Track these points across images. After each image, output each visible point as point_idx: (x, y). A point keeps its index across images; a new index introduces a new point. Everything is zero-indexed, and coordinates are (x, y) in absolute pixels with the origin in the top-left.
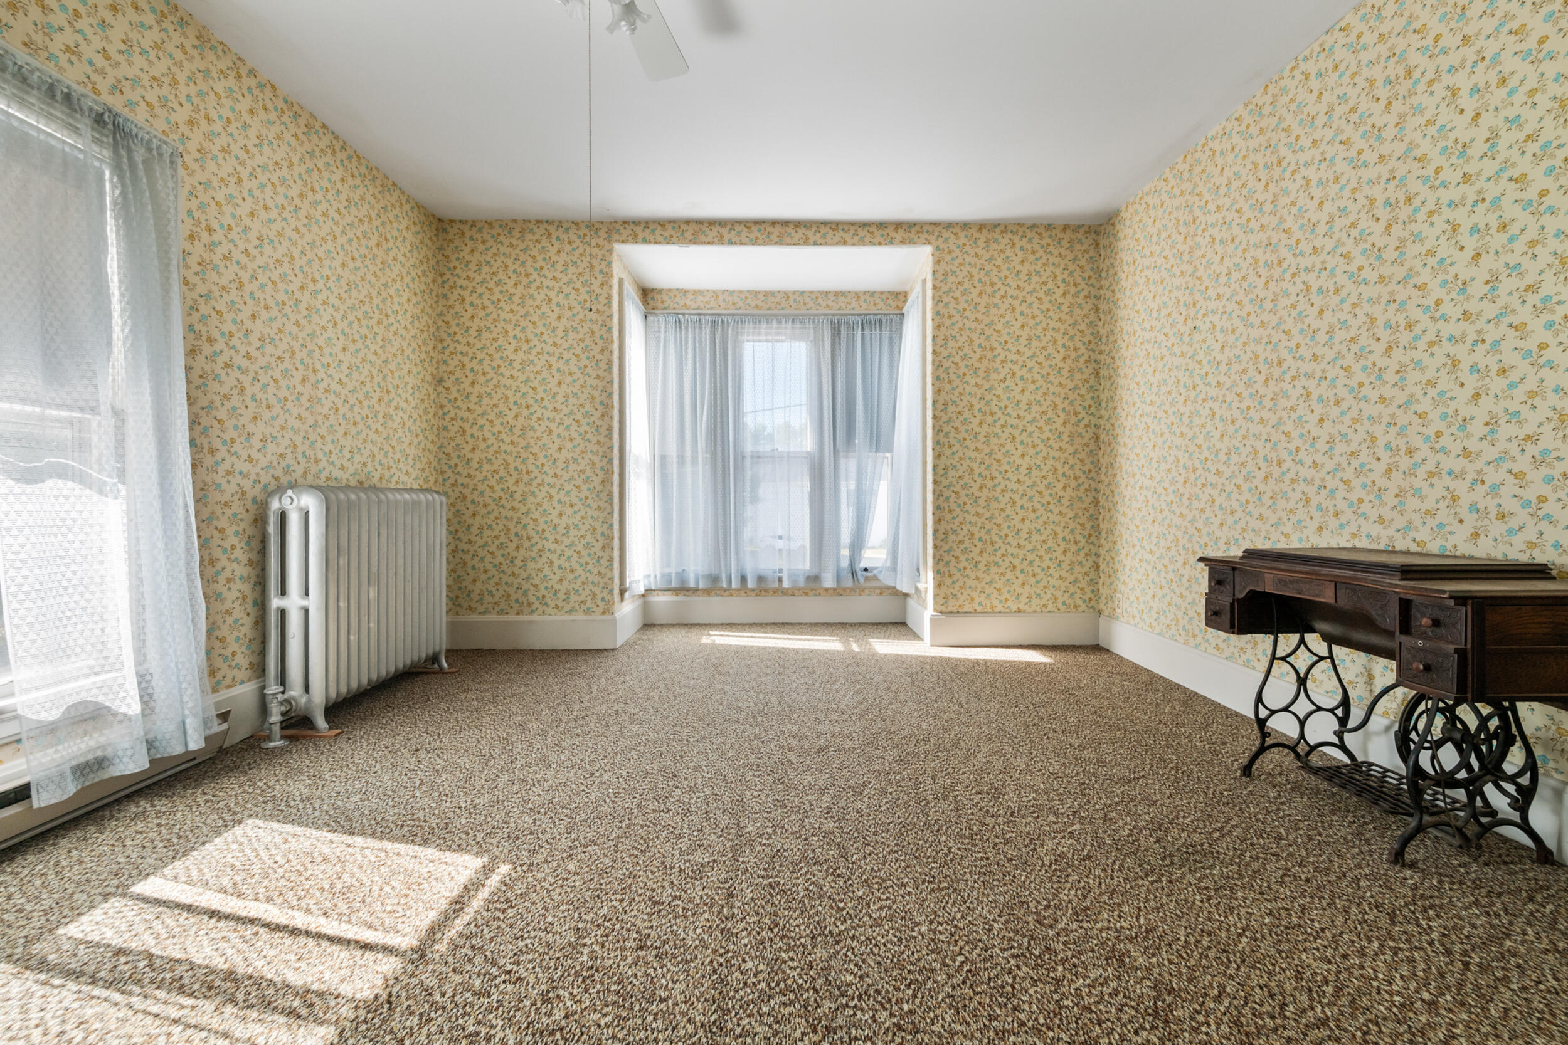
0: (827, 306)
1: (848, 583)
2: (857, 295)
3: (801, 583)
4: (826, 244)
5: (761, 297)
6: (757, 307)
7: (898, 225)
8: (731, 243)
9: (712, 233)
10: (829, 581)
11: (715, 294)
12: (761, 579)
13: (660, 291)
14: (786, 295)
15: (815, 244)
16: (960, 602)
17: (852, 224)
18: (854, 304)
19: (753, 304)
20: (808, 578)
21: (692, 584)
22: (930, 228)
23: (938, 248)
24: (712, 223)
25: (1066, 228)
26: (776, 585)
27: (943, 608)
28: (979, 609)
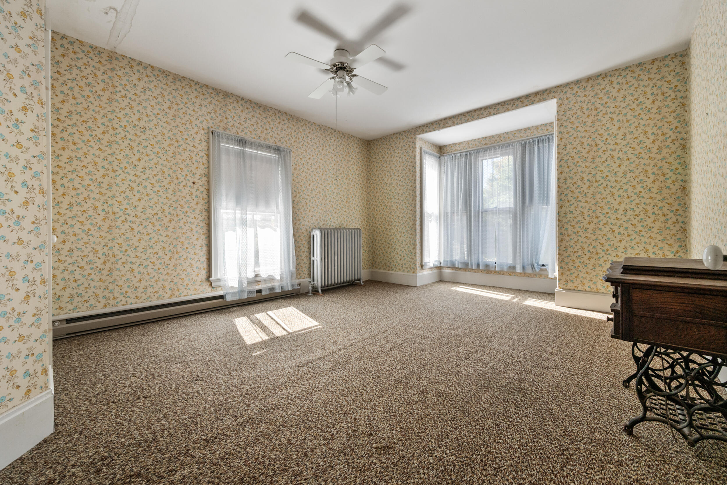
0: (521, 136)
1: (529, 270)
2: (537, 127)
3: (505, 269)
4: (499, 113)
5: (488, 139)
6: (486, 144)
7: (536, 94)
8: (458, 124)
9: (450, 122)
10: (519, 269)
11: (468, 142)
12: (487, 266)
13: (446, 146)
14: (500, 136)
15: (494, 114)
16: (576, 285)
17: (512, 100)
18: (535, 132)
19: (484, 143)
20: (510, 267)
21: (457, 266)
22: (555, 90)
23: (560, 99)
24: (450, 118)
25: (653, 61)
26: (494, 269)
27: (564, 287)
28: (588, 289)
